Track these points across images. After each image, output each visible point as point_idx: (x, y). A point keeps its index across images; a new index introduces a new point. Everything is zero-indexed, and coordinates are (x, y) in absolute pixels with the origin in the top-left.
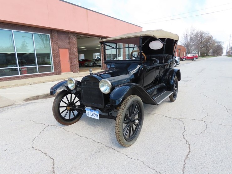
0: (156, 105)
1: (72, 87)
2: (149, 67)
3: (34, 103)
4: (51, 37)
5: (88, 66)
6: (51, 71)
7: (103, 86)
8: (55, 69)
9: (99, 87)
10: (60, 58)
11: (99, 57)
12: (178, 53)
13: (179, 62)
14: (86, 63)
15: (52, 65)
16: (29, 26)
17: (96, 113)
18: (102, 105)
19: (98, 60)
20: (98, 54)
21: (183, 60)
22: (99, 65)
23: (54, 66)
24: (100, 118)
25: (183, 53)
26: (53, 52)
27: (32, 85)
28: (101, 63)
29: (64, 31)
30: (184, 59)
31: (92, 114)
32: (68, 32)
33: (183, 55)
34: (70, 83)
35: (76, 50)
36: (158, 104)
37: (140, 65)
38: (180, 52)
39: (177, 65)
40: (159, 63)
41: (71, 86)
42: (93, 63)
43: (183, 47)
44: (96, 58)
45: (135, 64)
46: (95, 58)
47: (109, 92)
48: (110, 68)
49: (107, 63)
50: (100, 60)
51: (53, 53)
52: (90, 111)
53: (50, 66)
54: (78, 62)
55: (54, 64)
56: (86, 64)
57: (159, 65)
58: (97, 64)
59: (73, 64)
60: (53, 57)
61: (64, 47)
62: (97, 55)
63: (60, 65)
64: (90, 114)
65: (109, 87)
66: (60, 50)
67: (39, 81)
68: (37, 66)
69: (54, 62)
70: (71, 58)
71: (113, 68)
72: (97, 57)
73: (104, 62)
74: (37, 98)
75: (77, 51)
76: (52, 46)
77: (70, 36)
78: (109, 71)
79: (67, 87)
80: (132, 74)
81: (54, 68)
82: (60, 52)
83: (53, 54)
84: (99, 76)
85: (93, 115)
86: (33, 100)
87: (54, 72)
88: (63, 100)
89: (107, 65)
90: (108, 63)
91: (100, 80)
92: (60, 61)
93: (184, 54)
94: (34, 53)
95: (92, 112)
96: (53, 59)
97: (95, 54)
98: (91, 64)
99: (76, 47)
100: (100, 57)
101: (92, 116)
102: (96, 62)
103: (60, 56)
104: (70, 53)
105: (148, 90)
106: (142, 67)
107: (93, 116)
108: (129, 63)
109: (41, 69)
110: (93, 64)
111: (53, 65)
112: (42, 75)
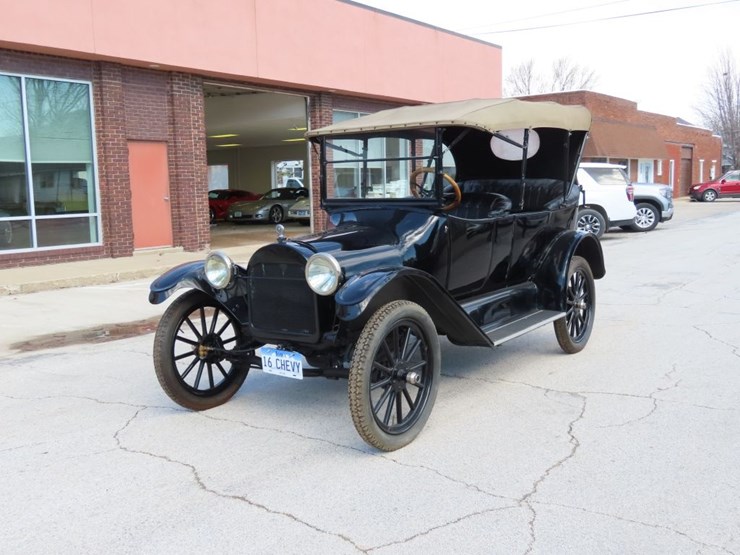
0: (487, 345)
1: (218, 280)
2: (477, 223)
3: (60, 354)
4: (95, 95)
5: (248, 221)
6: (89, 241)
7: (316, 272)
8: (105, 233)
9: (304, 277)
10: (128, 186)
11: (297, 179)
12: (683, 165)
13: (670, 206)
14: (238, 210)
15: (96, 214)
16: (9, 50)
17: (293, 360)
18: (312, 332)
19: (292, 194)
20: (293, 164)
21: (702, 200)
22: (297, 216)
23: (104, 218)
24: (307, 378)
25: (708, 166)
26: (100, 157)
27: (21, 297)
28: (309, 207)
29: (152, 69)
30: (709, 196)
31: (279, 365)
32: (170, 72)
33: (707, 172)
34: (215, 267)
35: (201, 150)
36: (496, 343)
37: (435, 215)
38: (690, 160)
39: (662, 219)
40: (511, 211)
41: (217, 277)
42: (269, 207)
43: (707, 134)
44: (281, 182)
45: (420, 211)
46: (279, 186)
47: (334, 289)
48: (341, 223)
49: (330, 206)
50: (305, 193)
51: (99, 161)
52: (274, 354)
53: (87, 218)
54: (206, 203)
55: (103, 208)
56: (238, 214)
57: (508, 215)
58: (290, 214)
59: (183, 211)
60: (101, 177)
61: (148, 135)
62: (285, 172)
63: (130, 215)
64: (274, 365)
65: (333, 277)
66: (133, 148)
67: (45, 281)
68: (33, 217)
69: (103, 201)
70: (175, 184)
71: (352, 223)
72: (286, 179)
73: (321, 206)
74: (58, 340)
75: (204, 156)
76: (98, 131)
77: (179, 89)
78: (335, 232)
79: (204, 283)
80: (409, 244)
81: (105, 226)
82: (129, 158)
83: (100, 164)
84: (307, 245)
85: (284, 365)
86: (48, 347)
87: (100, 243)
88: (180, 334)
89: (329, 213)
90: (333, 207)
91: (309, 256)
92: (129, 196)
93: (713, 170)
94: (22, 161)
95: (280, 358)
96: (101, 188)
97: (280, 165)
98: (262, 212)
99: (202, 135)
100: (305, 181)
101: (280, 370)
102: (285, 205)
103: (131, 173)
104: (174, 164)
105: (463, 303)
106: (445, 224)
107: (283, 371)
108: (402, 209)
109: (48, 233)
110: (271, 212)
111: (99, 214)
112: (51, 257)
